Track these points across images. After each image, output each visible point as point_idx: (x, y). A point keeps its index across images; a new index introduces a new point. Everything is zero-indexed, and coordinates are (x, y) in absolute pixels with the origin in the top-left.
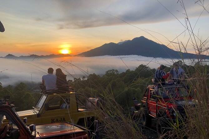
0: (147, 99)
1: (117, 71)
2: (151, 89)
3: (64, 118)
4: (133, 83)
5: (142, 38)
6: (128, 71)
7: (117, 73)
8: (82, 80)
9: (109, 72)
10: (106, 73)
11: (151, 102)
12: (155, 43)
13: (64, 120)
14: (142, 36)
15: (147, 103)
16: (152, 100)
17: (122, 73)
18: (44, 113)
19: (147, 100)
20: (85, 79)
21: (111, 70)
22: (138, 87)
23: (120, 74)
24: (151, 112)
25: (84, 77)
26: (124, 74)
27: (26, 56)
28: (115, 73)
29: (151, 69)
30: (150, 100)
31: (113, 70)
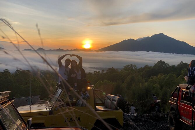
0: (177, 100)
1: (135, 66)
2: (182, 89)
3: (79, 118)
4: (152, 78)
5: (162, 35)
6: (147, 66)
7: (135, 68)
8: (101, 73)
9: (127, 67)
10: (124, 68)
11: (183, 105)
12: (175, 40)
13: (80, 120)
14: (161, 33)
15: (178, 105)
16: (184, 102)
17: (140, 68)
18: (56, 111)
19: (177, 102)
20: (104, 72)
21: (130, 65)
22: (156, 83)
23: (138, 69)
24: (183, 117)
25: (103, 71)
26: (142, 70)
27: (53, 50)
28: (133, 68)
29: (170, 65)
30: (182, 102)
31: (131, 65)
